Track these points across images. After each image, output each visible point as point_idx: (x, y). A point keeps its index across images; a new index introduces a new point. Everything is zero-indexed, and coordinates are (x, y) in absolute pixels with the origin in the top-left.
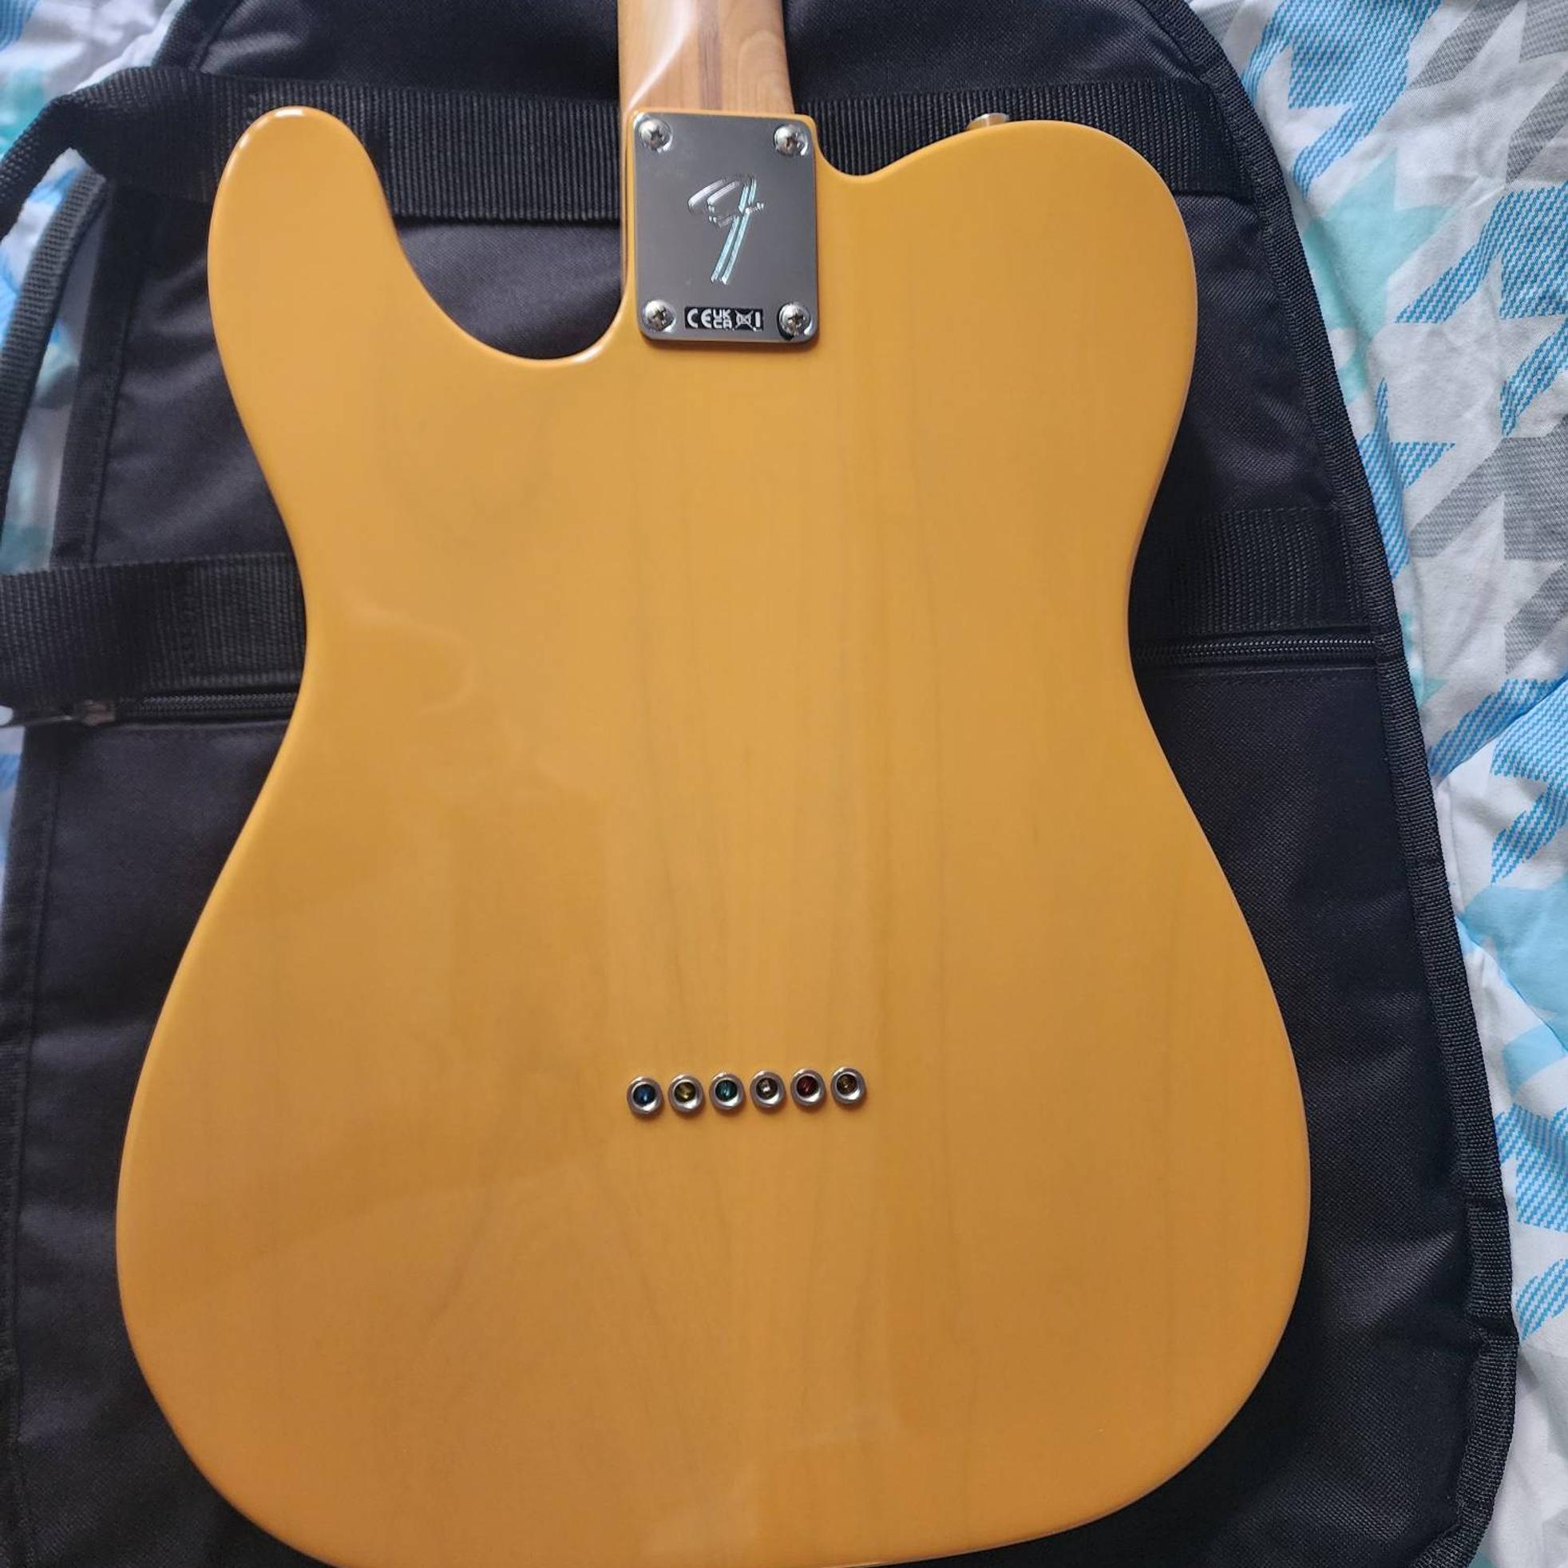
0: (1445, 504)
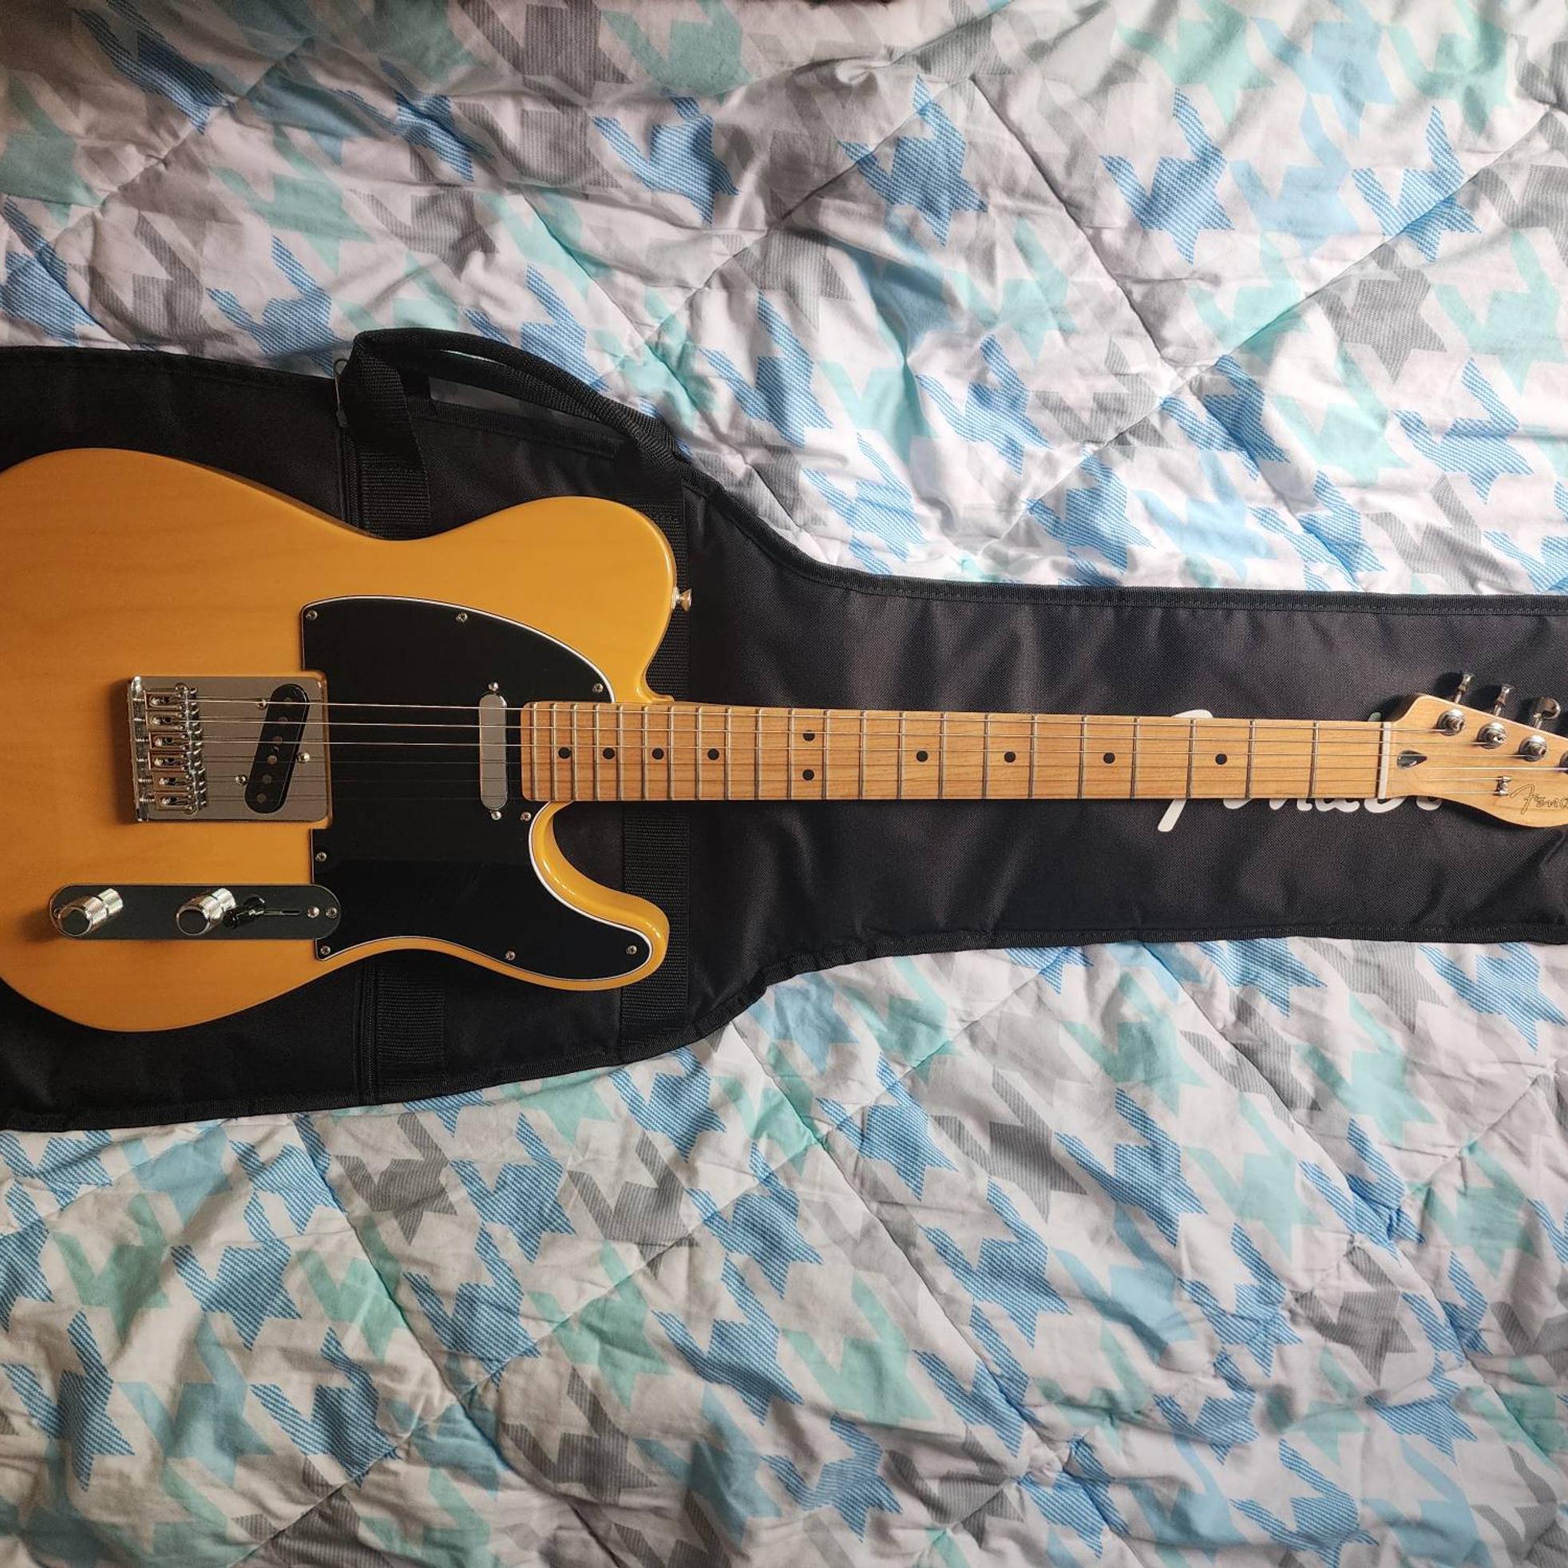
0: (423, 1131)
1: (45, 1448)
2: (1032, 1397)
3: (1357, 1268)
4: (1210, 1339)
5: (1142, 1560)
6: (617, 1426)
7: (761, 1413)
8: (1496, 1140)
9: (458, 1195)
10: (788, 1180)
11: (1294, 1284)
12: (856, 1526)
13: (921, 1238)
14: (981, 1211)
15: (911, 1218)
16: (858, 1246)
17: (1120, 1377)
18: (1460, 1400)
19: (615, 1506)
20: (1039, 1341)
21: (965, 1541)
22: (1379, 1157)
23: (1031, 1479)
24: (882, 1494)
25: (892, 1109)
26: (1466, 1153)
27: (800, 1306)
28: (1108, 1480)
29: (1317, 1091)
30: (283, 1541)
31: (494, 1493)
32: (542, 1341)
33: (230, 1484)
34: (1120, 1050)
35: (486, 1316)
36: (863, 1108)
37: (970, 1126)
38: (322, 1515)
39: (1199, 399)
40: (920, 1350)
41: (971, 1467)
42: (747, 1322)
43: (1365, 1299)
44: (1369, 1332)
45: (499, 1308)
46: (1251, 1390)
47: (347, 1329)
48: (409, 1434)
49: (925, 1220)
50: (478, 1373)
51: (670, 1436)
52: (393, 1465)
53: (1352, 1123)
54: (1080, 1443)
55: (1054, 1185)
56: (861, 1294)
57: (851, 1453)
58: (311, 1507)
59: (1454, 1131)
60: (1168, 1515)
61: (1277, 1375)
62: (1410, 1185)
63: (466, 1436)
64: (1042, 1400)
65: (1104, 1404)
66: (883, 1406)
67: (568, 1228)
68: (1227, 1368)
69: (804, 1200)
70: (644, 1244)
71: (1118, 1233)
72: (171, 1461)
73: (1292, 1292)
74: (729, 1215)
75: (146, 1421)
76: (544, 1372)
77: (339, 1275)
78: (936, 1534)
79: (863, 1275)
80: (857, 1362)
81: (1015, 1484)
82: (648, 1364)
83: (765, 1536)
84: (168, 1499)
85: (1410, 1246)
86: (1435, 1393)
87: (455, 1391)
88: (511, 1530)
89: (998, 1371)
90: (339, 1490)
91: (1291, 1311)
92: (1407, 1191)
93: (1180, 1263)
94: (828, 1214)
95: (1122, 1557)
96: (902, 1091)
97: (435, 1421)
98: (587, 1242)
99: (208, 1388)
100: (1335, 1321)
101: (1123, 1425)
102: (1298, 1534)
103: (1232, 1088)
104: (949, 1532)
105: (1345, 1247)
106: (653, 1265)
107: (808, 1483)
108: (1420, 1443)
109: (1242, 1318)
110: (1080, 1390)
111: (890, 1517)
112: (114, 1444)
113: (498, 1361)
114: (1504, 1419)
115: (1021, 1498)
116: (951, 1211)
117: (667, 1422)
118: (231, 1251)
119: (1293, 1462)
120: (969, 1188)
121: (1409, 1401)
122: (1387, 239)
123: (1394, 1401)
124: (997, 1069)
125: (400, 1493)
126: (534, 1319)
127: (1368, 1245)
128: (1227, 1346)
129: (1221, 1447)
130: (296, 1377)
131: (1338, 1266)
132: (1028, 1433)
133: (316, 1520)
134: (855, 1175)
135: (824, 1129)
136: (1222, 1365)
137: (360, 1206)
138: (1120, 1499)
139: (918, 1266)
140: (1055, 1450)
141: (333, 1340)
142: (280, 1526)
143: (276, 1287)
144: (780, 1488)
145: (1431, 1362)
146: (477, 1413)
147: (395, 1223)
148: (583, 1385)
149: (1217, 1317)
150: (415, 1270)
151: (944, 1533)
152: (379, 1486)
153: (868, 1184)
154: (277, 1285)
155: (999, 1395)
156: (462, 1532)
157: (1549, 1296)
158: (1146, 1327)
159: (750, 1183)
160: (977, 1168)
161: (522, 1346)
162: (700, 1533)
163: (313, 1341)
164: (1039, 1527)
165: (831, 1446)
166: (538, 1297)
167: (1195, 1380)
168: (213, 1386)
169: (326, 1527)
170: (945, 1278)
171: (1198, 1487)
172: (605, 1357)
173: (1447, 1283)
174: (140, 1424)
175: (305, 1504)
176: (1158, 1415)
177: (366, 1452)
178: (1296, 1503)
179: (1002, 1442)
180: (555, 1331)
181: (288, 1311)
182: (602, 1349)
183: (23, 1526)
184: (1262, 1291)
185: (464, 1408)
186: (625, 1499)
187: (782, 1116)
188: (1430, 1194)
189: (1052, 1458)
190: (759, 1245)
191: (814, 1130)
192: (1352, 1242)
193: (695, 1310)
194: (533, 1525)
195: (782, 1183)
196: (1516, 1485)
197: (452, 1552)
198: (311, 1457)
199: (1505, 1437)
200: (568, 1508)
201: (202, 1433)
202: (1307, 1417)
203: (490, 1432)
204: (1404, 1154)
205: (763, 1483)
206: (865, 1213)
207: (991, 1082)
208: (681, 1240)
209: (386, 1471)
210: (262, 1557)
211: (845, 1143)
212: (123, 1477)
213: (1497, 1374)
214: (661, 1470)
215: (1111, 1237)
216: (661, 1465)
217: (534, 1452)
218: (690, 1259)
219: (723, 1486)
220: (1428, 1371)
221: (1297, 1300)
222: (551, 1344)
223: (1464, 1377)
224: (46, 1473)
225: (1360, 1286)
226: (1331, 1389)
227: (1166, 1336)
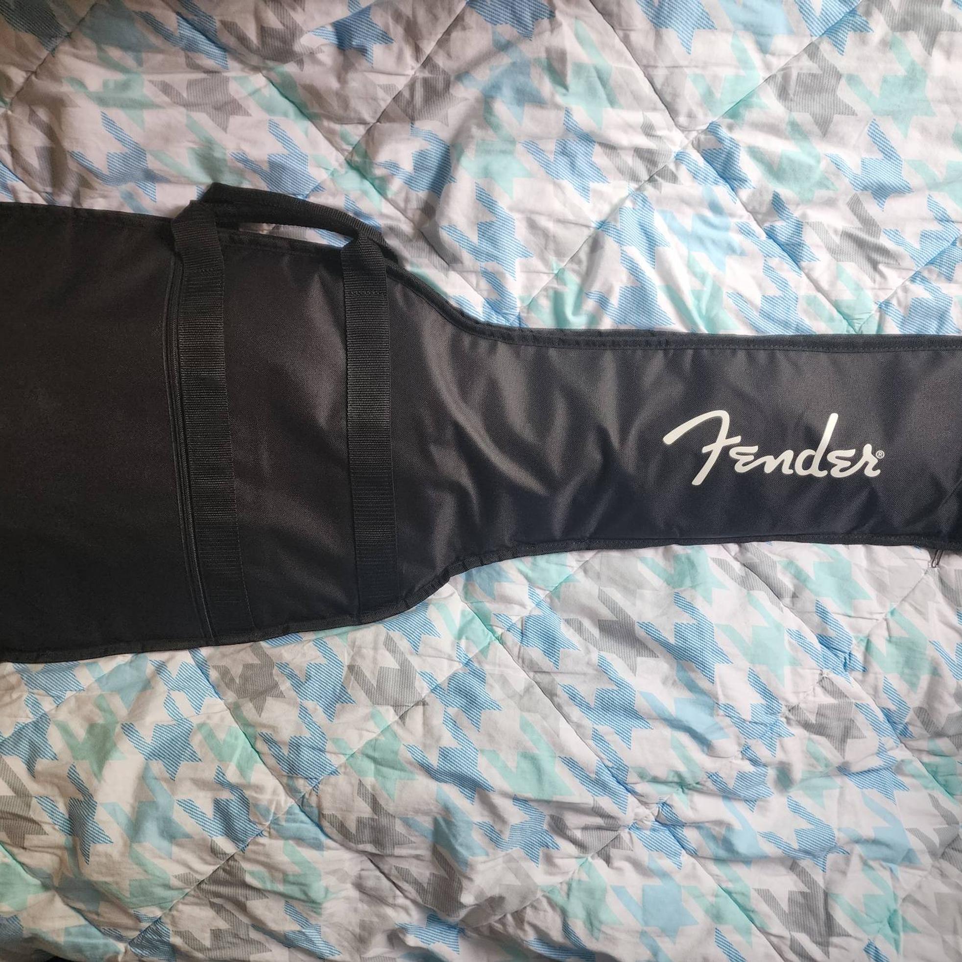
0: (262, 651)
1: (64, 841)
2: (632, 778)
3: (826, 690)
4: (738, 737)
5: (706, 869)
6: (388, 811)
7: (471, 798)
8: (907, 606)
9: (285, 686)
10: (479, 663)
11: (787, 701)
12: (534, 859)
13: (559, 691)
14: (595, 672)
15: (554, 679)
16: (522, 699)
17: (684, 763)
18: (898, 768)
19: (392, 856)
20: (633, 744)
21: (599, 863)
22: (836, 622)
23: (636, 826)
24: (548, 839)
25: (539, 617)
26: (889, 616)
27: (490, 735)
28: (683, 825)
29: (795, 586)
30: (204, 886)
31: (321, 852)
32: (341, 766)
33: (170, 856)
34: (675, 570)
35: (306, 754)
36: (522, 618)
37: (587, 624)
38: (224, 870)
39: (698, 152)
40: (563, 756)
41: (599, 821)
42: (459, 747)
43: (831, 707)
44: (836, 728)
45: (314, 748)
46: (765, 765)
47: (228, 766)
48: (269, 822)
49: (562, 681)
50: (305, 786)
51: (420, 814)
52: (261, 840)
53: (817, 602)
54: (664, 804)
55: (639, 654)
56: (525, 726)
57: (527, 818)
58: (218, 866)
59: (882, 604)
60: (720, 842)
61: (780, 756)
62: (856, 638)
63: (302, 822)
64: (638, 780)
65: (676, 779)
66: (543, 790)
67: (350, 700)
68: (749, 754)
69: (489, 674)
70: (396, 706)
71: (679, 678)
72: (135, 846)
73: (786, 706)
74: (445, 686)
75: (118, 824)
76: (343, 784)
77: (221, 736)
78: (581, 861)
79: (526, 714)
80: (526, 765)
81: (627, 830)
82: (403, 774)
83: (480, 867)
84: (135, 866)
85: (858, 675)
86: (882, 763)
87: (293, 797)
88: (334, 872)
89: (610, 765)
90: (233, 856)
91: (786, 717)
92: (854, 641)
93: (717, 694)
94: (504, 681)
95: (694, 868)
96: (545, 606)
97: (284, 814)
98: (362, 706)
99: (153, 804)
100: (814, 722)
101: (690, 792)
102: (800, 850)
103: (743, 589)
104: (590, 859)
105: (817, 678)
106: (402, 718)
107: (503, 836)
108: (874, 794)
109: (756, 723)
110: (660, 772)
111: (553, 852)
112: (100, 837)
113: (316, 778)
114: (924, 777)
115: (631, 837)
116: (577, 674)
117: (416, 806)
118: (158, 727)
119: (796, 809)
120: (586, 660)
121: (866, 769)
122: (814, 39)
123: (855, 768)
124: (601, 588)
125: (267, 855)
126: (335, 753)
127: (832, 676)
128: (748, 740)
129: (750, 801)
130: (202, 794)
131: (814, 689)
132: (631, 799)
133: (221, 873)
134: (519, 658)
135: (499, 631)
136: (746, 752)
137: (231, 696)
138: (691, 835)
139: (559, 707)
140: (649, 809)
141: (221, 773)
142: (201, 878)
143: (186, 744)
144: (487, 840)
145: (877, 744)
146: (307, 809)
147: (251, 705)
148: (366, 789)
149: (740, 723)
150: (264, 731)
151: (587, 859)
152: (254, 852)
153: (527, 662)
154: (187, 743)
155: (611, 778)
156: (305, 875)
157: (950, 701)
158: (697, 733)
159: (457, 666)
160: (591, 647)
161: (329, 769)
162: (443, 868)
163: (209, 773)
164: (643, 854)
165: (514, 814)
166: (336, 741)
167: (731, 762)
168: (154, 802)
169: (228, 877)
170: (576, 713)
171: (737, 825)
172: (378, 773)
173: (883, 695)
174: (115, 825)
175: (214, 865)
176: (709, 784)
177: (245, 833)
178: (797, 832)
179: (615, 806)
180: (347, 760)
181: (194, 758)
182: (376, 768)
183: (57, 885)
184: (768, 707)
185: (299, 806)
186: (398, 851)
187: (473, 626)
188: (868, 642)
189: (648, 814)
190: (463, 701)
191: (493, 632)
192: (822, 675)
193: (428, 742)
194: (345, 869)
195: (476, 665)
196: (935, 815)
197: (301, 887)
198: (214, 838)
199: (926, 788)
200: (367, 858)
201: (151, 829)
202: (803, 780)
203: (317, 820)
204: (851, 619)
205: (476, 837)
206: (525, 679)
207: (597, 596)
208: (418, 702)
209: (258, 844)
210: (194, 896)
211: (512, 639)
212: (108, 856)
213: (920, 751)
214: (417, 834)
215: (675, 681)
216: (417, 831)
217: (343, 829)
218: (424, 714)
219: (453, 841)
220: (876, 750)
221: (790, 711)
222: (346, 767)
223: (900, 754)
224: (66, 856)
225: (829, 700)
226: (815, 762)
227: (709, 737)
